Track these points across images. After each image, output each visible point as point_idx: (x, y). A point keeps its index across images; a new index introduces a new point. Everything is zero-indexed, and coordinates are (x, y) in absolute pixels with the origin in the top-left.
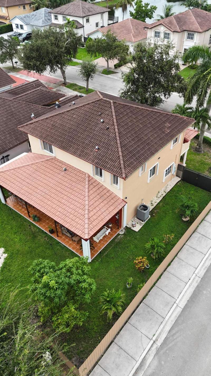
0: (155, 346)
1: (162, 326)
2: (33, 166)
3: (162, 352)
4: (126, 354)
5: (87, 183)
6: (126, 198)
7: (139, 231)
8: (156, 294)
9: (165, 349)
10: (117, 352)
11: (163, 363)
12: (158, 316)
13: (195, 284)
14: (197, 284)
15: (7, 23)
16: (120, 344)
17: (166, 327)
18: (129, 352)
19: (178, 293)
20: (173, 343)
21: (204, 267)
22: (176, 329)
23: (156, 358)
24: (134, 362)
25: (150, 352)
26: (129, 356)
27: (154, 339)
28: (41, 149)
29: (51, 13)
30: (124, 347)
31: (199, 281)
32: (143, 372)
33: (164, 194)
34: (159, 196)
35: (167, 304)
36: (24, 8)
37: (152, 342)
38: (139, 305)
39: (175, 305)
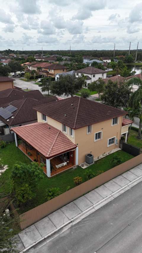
0: (71, 224)
1: (79, 215)
2: (35, 126)
3: (74, 228)
4: (52, 224)
5: (58, 134)
6: (77, 144)
7: (84, 169)
8: (82, 199)
9: (77, 227)
10: (47, 221)
11: (72, 233)
12: (79, 210)
13: (109, 200)
14: (110, 201)
15: (53, 77)
16: (51, 218)
17: (82, 217)
18: (54, 223)
19: (96, 202)
20: (83, 225)
21: (119, 193)
22: (88, 219)
23: (69, 230)
24: (55, 228)
25: (67, 226)
26: (53, 225)
27: (72, 220)
28: (41, 119)
29: (75, 72)
30: (52, 220)
31: (112, 199)
32: (58, 235)
33: (108, 154)
34: (104, 155)
35: (87, 205)
36: (63, 71)
37: (70, 221)
38: (70, 203)
39: (92, 207)
